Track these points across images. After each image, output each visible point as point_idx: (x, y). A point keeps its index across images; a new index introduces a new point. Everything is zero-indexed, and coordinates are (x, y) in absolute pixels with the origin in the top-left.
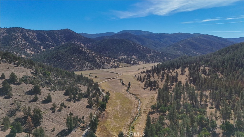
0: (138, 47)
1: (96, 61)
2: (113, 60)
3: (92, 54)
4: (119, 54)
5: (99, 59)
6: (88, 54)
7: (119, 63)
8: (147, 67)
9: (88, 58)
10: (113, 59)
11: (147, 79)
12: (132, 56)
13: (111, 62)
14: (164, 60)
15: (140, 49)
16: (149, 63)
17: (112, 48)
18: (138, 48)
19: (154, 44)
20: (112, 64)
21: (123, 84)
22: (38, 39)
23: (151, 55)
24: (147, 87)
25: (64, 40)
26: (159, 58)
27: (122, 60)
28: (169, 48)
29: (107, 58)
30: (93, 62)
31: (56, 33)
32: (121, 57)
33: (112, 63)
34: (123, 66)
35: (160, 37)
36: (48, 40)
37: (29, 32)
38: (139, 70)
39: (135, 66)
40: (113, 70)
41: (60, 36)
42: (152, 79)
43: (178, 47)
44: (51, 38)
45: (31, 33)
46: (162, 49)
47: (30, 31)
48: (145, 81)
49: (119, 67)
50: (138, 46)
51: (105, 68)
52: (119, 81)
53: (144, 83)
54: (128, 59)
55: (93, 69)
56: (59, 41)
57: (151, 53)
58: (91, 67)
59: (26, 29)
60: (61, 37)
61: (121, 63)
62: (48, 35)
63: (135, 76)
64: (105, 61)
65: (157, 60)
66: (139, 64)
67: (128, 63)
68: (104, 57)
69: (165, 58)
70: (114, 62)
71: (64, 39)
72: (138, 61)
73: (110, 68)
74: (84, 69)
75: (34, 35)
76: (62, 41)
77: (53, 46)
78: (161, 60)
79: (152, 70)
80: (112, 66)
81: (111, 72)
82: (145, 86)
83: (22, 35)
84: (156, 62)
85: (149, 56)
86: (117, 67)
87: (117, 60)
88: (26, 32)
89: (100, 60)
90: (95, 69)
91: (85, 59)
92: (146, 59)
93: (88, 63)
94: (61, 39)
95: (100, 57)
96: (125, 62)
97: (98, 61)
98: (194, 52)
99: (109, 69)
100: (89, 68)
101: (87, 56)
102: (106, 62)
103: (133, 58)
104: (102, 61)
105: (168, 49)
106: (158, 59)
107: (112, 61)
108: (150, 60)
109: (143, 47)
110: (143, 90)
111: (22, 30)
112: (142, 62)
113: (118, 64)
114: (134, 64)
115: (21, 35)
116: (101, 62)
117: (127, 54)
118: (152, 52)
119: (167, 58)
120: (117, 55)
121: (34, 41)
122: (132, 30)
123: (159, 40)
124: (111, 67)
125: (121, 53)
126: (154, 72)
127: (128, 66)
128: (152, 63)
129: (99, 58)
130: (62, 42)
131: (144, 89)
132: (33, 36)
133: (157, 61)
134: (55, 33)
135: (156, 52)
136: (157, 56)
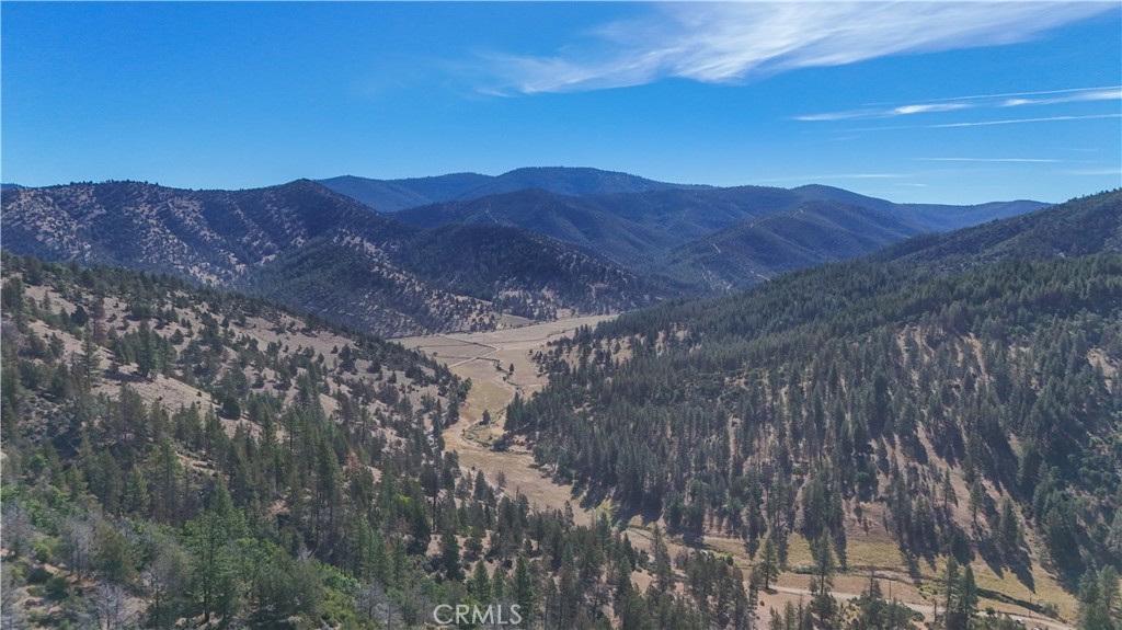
0: (561, 257)
1: (427, 310)
2: (478, 306)
3: (412, 285)
4: (497, 282)
5: (436, 303)
6: (403, 286)
7: (497, 316)
9: (402, 299)
10: (477, 300)
12: (540, 291)
13: (470, 311)
14: (639, 305)
15: (568, 265)
16: (590, 312)
17: (473, 260)
18: (563, 261)
19: (631, 236)
20: (474, 320)
21: (499, 369)
22: (212, 226)
23: (602, 285)
24: (545, 373)
25: (299, 228)
26: (626, 296)
27: (507, 303)
28: (678, 255)
29: (461, 299)
30: (418, 314)
31: (270, 201)
32: (503, 295)
33: (474, 315)
34: (508, 325)
36: (245, 231)
37: (177, 201)
38: (549, 336)
39: (543, 325)
40: (478, 336)
41: (285, 211)
42: (563, 358)
43: (706, 254)
44: (254, 220)
45: (184, 203)
46: (655, 258)
47: (179, 193)
48: (547, 361)
49: (495, 329)
50: (562, 254)
51: (454, 332)
52: (491, 363)
54: (525, 301)
55: (420, 335)
56: (284, 231)
57: (602, 281)
58: (416, 327)
59: (163, 189)
60: (288, 215)
61: (501, 313)
62: (242, 210)
63: (531, 352)
64: (453, 310)
65: (618, 304)
66: (556, 319)
67: (523, 315)
68: (449, 296)
69: (647, 297)
70: (481, 312)
71: (300, 223)
72: (558, 307)
73: (468, 332)
74: (398, 334)
75: (194, 211)
76: (294, 230)
77: (269, 252)
78: (632, 304)
79: (576, 336)
80: (475, 326)
81: (471, 344)
82: (543, 370)
83: (159, 213)
85: (594, 290)
86: (491, 327)
87: (491, 303)
88: (166, 200)
89: (438, 307)
90: (427, 334)
91: (395, 304)
92: (583, 301)
93: (406, 318)
94: (289, 224)
95: (440, 297)
96: (515, 313)
97: (433, 310)
99: (466, 335)
100: (409, 333)
101: (400, 293)
102: (458, 313)
103: (543, 298)
104: (444, 309)
105: (674, 262)
106: (621, 301)
107: (476, 309)
108: (595, 304)
109: (579, 260)
110: (534, 377)
111: (155, 194)
112: (567, 312)
113: (493, 318)
114: (542, 318)
115: (154, 213)
116: (441, 314)
117: (525, 282)
118: (606, 277)
119: (652, 298)
120: (491, 288)
121: (202, 233)
122: (559, 165)
124: (473, 329)
125: (503, 280)
127: (521, 326)
129: (434, 300)
130: (297, 236)
132: (194, 215)
134: (268, 202)
135: (620, 277)
136: (620, 290)
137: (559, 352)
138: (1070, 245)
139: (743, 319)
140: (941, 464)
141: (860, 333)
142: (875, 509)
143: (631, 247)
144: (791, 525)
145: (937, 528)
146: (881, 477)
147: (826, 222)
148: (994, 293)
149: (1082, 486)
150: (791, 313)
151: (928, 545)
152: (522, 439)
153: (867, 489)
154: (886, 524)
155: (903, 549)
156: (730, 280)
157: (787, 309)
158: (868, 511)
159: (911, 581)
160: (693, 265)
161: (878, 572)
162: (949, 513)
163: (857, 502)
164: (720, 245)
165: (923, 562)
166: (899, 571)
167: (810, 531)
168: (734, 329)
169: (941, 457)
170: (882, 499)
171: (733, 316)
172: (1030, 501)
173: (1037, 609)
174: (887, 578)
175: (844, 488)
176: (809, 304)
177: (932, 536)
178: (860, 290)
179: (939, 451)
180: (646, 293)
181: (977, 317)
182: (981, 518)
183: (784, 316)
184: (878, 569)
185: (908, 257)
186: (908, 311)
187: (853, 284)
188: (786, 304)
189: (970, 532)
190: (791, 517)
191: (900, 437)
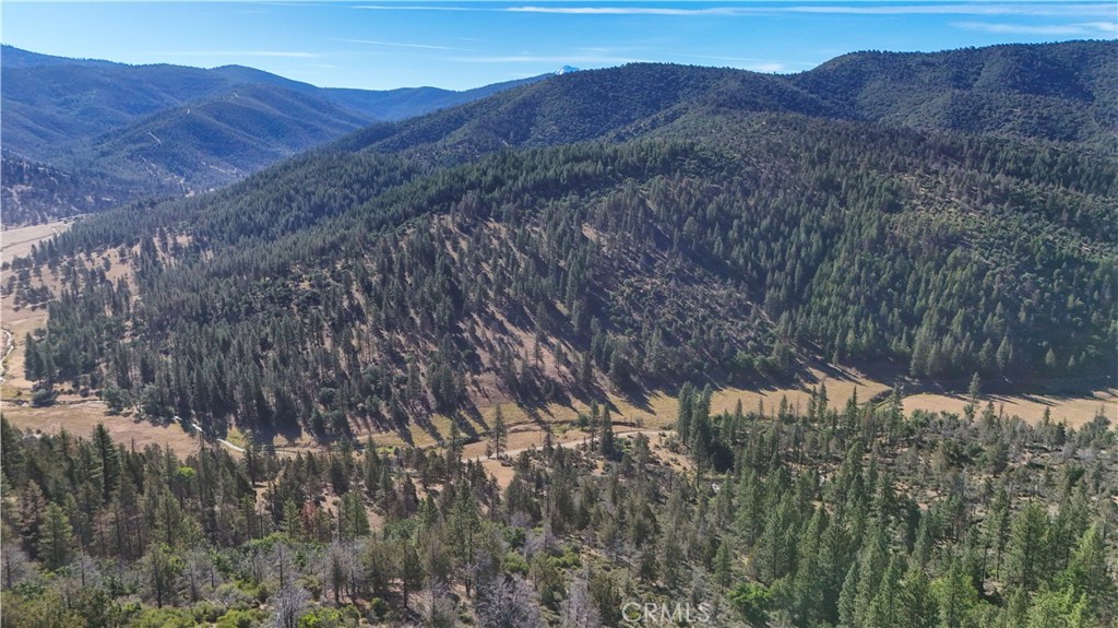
8: (15, 244)
11: (20, 286)
14: (83, 209)
16: (19, 223)
19: (30, 123)
23: (24, 187)
24: (24, 305)
26: (62, 199)
28: (105, 146)
35: (59, 85)
42: (35, 284)
43: (144, 145)
46: (74, 150)
48: (15, 290)
53: (13, 296)
57: (22, 182)
65: (55, 210)
69: (90, 198)
78: (73, 208)
79: (35, 255)
82: (16, 302)
84: (49, 218)
85: (15, 194)
92: (5, 209)
98: (207, 164)
105: (104, 154)
106: (57, 205)
108: (23, 212)
110: (13, 312)
118: (26, 177)
119: (97, 200)
123: (55, 100)
126: (40, 262)
128: (35, 224)
131: (16, 310)
133: (54, 215)
135: (44, 175)
136: (52, 191)
137: (24, 278)
138: (509, 133)
139: (250, 218)
140: (517, 332)
141: (396, 226)
142: (487, 379)
143: (33, 136)
144: (428, 408)
145: (538, 383)
146: (479, 351)
147: (267, 108)
148: (498, 182)
149: (616, 331)
150: (299, 209)
151: (536, 399)
152: (67, 386)
153: (474, 364)
154: (500, 390)
155: (520, 405)
156: (181, 174)
157: (294, 205)
158: (481, 382)
159: (539, 427)
160: (131, 158)
161: (512, 428)
162: (542, 370)
163: (472, 376)
164: (158, 133)
165: (539, 411)
166: (526, 423)
167: (446, 409)
168: (243, 230)
169: (515, 326)
170: (489, 370)
171: (238, 216)
172: (589, 349)
173: (625, 424)
174: (521, 431)
175: (454, 367)
176: (315, 199)
177: (536, 390)
178: (358, 181)
179: (511, 320)
180: (88, 193)
181: (494, 205)
182: (563, 368)
183: (295, 212)
184: (511, 426)
185: (375, 145)
186: (432, 202)
187: (350, 176)
188: (291, 199)
189: (559, 380)
190: (424, 401)
191: (479, 316)
